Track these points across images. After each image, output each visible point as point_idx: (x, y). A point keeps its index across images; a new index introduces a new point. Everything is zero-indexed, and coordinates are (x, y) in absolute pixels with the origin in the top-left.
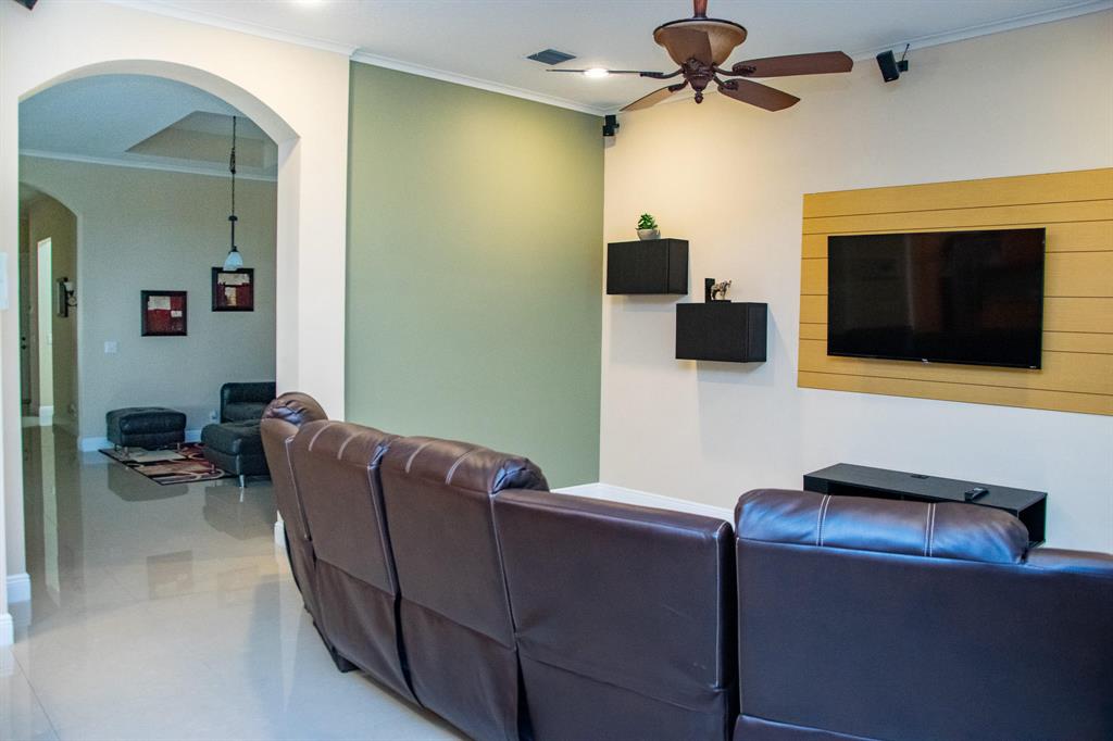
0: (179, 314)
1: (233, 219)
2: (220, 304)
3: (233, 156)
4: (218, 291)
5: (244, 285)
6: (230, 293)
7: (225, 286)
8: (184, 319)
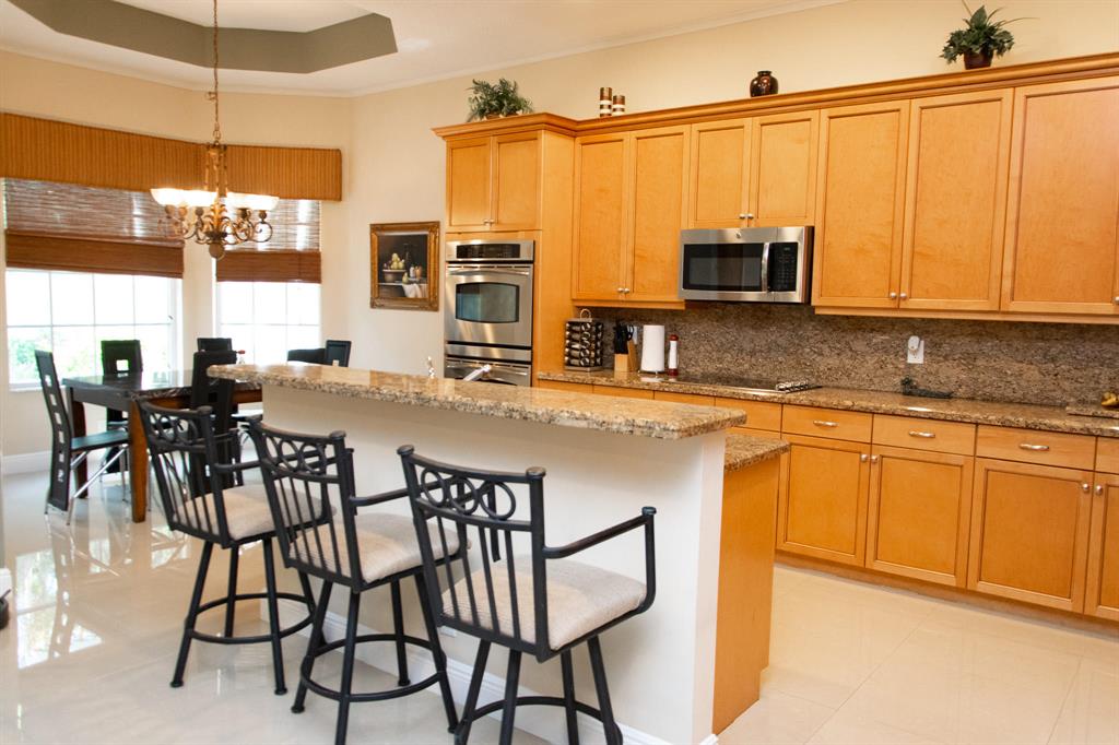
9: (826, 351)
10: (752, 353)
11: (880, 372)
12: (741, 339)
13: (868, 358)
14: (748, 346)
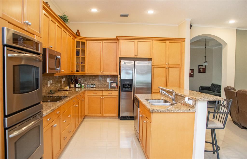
0: (192, 73)
1: (205, 56)
2: (200, 72)
3: (205, 45)
4: (199, 69)
5: (204, 68)
6: (201, 70)
7: (201, 68)
8: (193, 74)
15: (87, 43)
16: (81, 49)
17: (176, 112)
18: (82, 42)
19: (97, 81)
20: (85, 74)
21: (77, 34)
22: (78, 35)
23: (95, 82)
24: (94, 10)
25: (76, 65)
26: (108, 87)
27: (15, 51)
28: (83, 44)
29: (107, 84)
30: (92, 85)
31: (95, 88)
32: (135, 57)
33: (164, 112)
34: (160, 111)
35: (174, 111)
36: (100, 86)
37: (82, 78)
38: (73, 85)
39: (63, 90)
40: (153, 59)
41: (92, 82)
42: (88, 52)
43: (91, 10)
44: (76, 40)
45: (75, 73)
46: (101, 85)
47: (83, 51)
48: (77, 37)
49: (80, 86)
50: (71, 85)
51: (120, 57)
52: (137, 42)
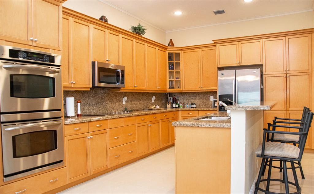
9: (109, 103)
10: (92, 106)
11: (119, 107)
12: (89, 101)
13: (117, 103)
14: (91, 103)
15: (182, 53)
16: (175, 62)
17: (204, 126)
18: (176, 53)
19: (198, 99)
20: (182, 91)
21: (170, 44)
22: (171, 46)
23: (196, 101)
24: (178, 13)
25: (170, 81)
26: (212, 108)
27: (14, 63)
28: (178, 55)
29: (210, 103)
30: (192, 104)
31: (195, 108)
32: (238, 65)
33: (189, 127)
34: (182, 125)
35: (201, 125)
36: (202, 106)
37: (181, 97)
38: (170, 105)
39: (149, 110)
40: (264, 65)
41: (193, 101)
42: (184, 65)
43: (174, 13)
44: (167, 52)
45: (168, 90)
46: (203, 104)
47: (178, 64)
48: (168, 48)
49: (177, 106)
50: (167, 105)
51: (218, 67)
52: (240, 45)
